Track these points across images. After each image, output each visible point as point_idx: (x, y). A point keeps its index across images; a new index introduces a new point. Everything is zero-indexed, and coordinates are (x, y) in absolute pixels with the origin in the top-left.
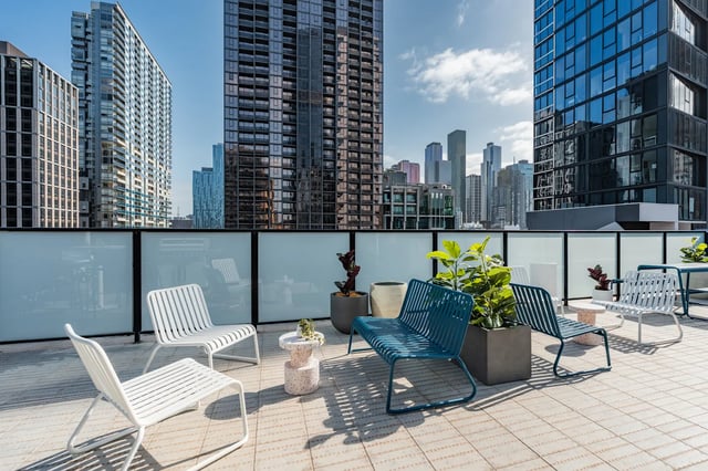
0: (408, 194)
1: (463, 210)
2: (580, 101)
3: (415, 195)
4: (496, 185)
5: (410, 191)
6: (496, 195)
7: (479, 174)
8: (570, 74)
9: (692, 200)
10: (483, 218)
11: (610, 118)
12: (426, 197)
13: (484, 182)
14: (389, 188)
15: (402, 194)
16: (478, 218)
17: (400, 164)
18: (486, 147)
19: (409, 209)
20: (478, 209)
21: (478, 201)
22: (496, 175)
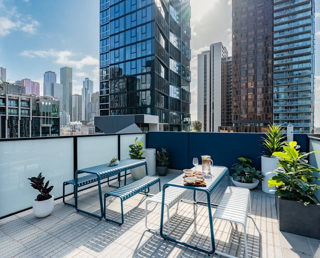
0: (22, 101)
1: (71, 115)
2: (121, 61)
3: (29, 102)
4: (90, 101)
5: (24, 99)
6: (90, 107)
7: (80, 94)
8: (117, 46)
9: (164, 114)
10: (83, 119)
11: (134, 72)
12: (38, 104)
13: (84, 99)
14: (5, 95)
15: (17, 101)
16: (80, 119)
17: (23, 81)
18: (84, 80)
19: (23, 111)
20: (80, 113)
21: (80, 109)
22: (90, 96)
